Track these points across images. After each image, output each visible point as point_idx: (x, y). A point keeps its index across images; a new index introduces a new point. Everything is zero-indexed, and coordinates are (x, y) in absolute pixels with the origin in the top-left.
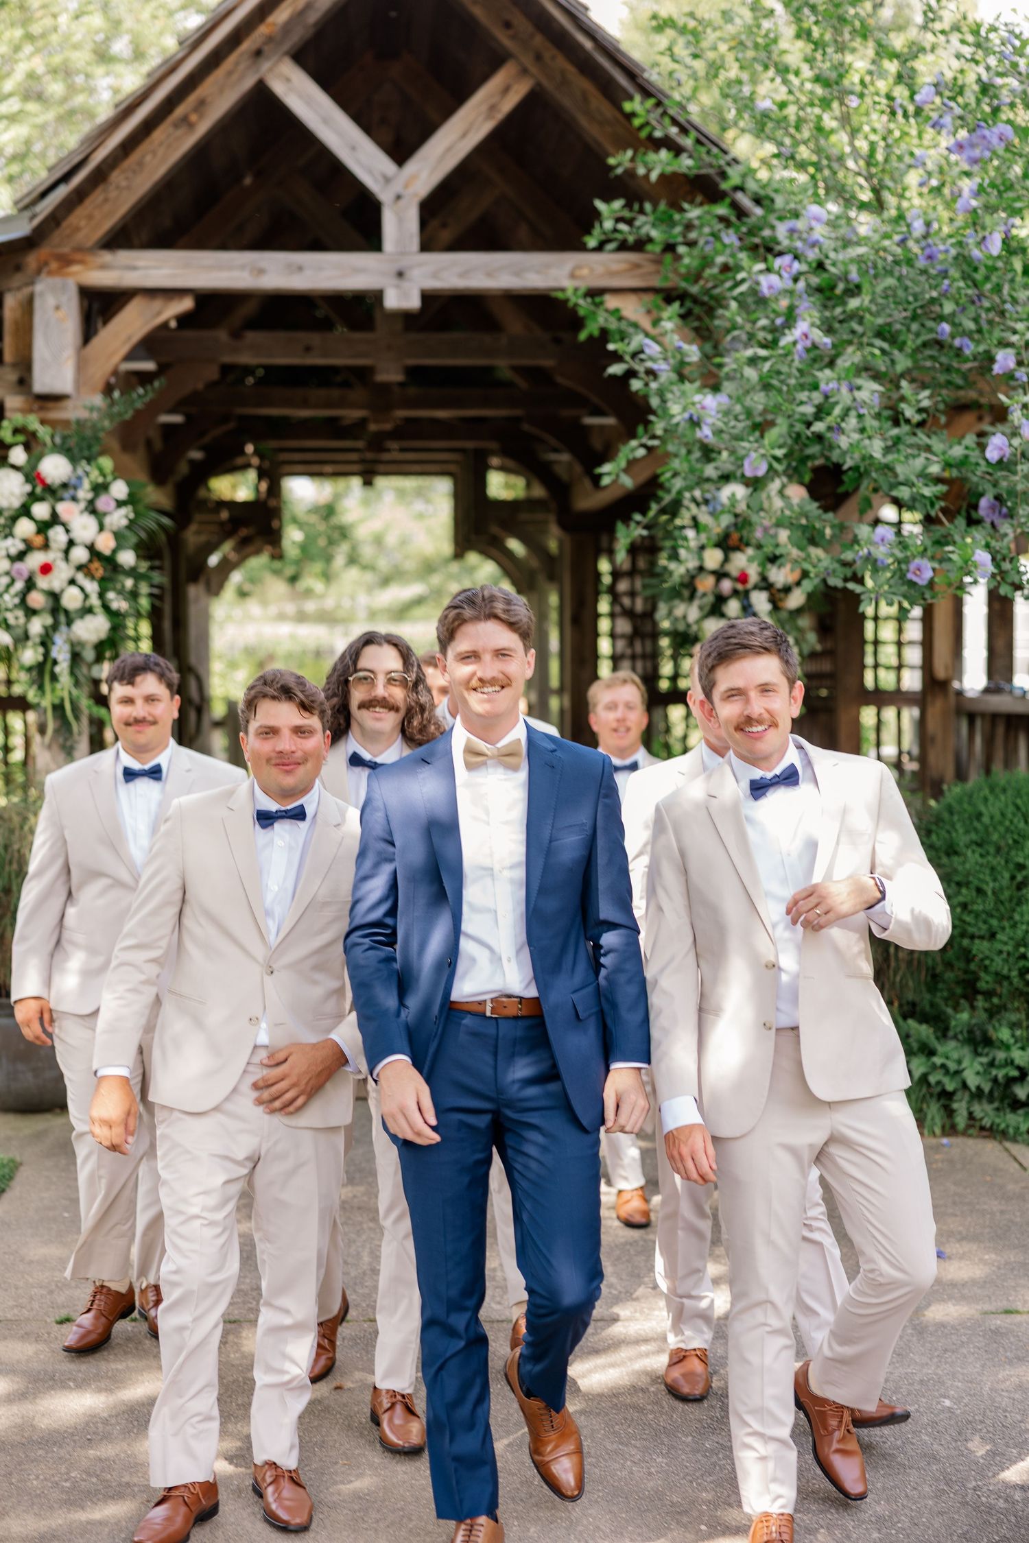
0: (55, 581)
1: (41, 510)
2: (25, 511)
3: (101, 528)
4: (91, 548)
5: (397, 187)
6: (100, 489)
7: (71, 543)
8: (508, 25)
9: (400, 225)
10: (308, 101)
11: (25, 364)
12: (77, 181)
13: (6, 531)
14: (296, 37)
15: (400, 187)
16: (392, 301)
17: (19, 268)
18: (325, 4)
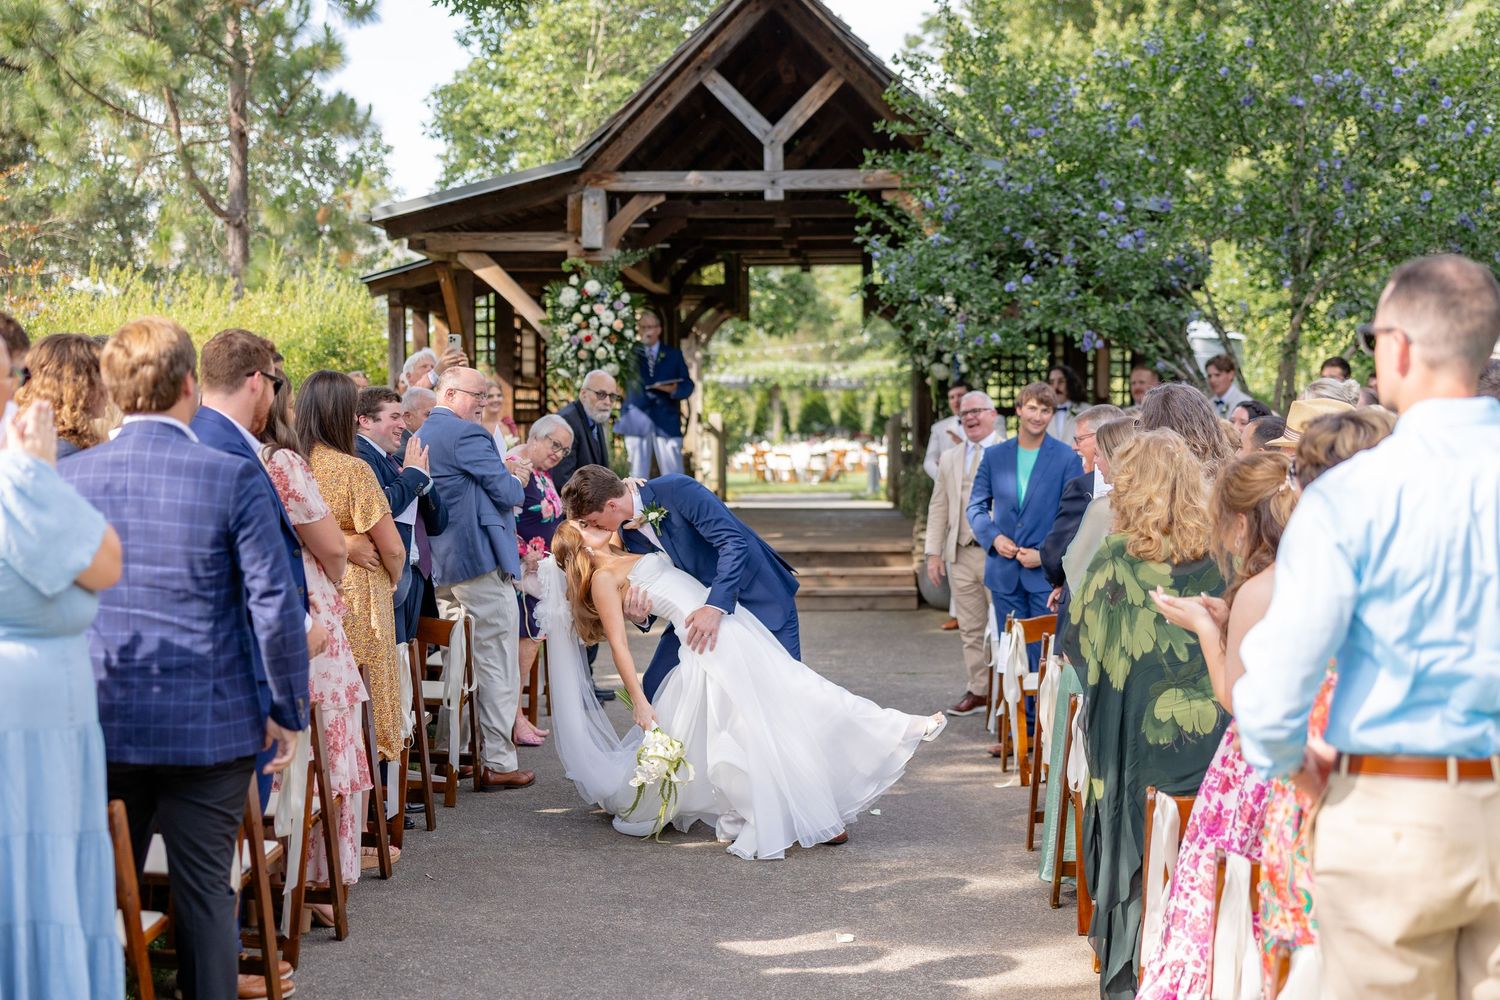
0: (592, 345)
1: (585, 309)
2: (577, 309)
3: (616, 317)
4: (611, 327)
5: (771, 136)
6: (616, 297)
7: (601, 325)
8: (830, 50)
9: (773, 156)
10: (725, 92)
11: (578, 232)
12: (605, 140)
13: (568, 319)
14: (719, 59)
15: (773, 136)
16: (769, 196)
17: (575, 182)
18: (734, 41)
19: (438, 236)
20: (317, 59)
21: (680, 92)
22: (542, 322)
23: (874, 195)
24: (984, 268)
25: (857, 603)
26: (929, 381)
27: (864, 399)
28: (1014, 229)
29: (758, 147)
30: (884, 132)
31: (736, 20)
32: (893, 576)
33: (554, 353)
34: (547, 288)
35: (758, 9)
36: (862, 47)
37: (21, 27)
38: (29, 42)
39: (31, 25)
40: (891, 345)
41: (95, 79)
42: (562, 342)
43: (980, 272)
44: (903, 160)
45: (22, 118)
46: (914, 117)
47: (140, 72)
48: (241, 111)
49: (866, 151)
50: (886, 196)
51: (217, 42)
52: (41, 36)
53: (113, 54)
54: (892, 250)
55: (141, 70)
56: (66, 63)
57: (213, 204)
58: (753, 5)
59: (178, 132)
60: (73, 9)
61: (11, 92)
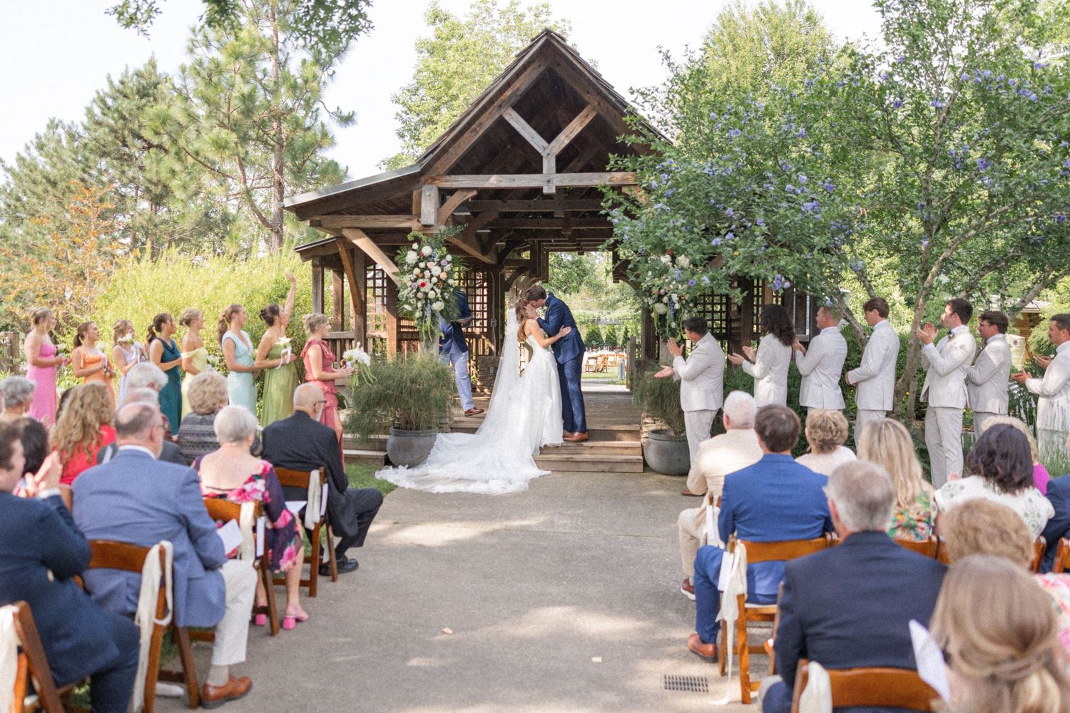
0: (426, 289)
1: (422, 265)
2: (416, 265)
3: (442, 271)
4: (439, 278)
5: (547, 151)
6: (442, 257)
7: (432, 276)
8: (588, 92)
9: (549, 164)
10: (517, 122)
11: (419, 215)
12: (435, 153)
13: (410, 272)
14: (514, 100)
15: (549, 151)
16: (545, 191)
17: (417, 183)
18: (524, 88)
19: (328, 217)
20: (317, 141)
21: (488, 121)
22: (394, 273)
23: (617, 188)
24: (695, 230)
25: (601, 467)
26: (653, 315)
27: (619, 329)
28: (718, 202)
29: (539, 158)
30: (623, 142)
31: (526, 73)
32: (626, 448)
33: (403, 294)
34: (399, 251)
35: (539, 66)
36: (609, 88)
37: (158, 124)
38: (162, 131)
39: (164, 123)
40: (631, 300)
41: (202, 154)
42: (407, 287)
43: (693, 232)
44: (637, 161)
45: (164, 175)
46: (645, 131)
48: (280, 171)
49: (610, 155)
50: (625, 190)
51: (265, 132)
52: (168, 128)
53: (206, 138)
54: (627, 218)
55: (220, 146)
56: (182, 143)
57: (264, 220)
58: (536, 64)
59: (245, 182)
60: (189, 115)
61: (159, 161)
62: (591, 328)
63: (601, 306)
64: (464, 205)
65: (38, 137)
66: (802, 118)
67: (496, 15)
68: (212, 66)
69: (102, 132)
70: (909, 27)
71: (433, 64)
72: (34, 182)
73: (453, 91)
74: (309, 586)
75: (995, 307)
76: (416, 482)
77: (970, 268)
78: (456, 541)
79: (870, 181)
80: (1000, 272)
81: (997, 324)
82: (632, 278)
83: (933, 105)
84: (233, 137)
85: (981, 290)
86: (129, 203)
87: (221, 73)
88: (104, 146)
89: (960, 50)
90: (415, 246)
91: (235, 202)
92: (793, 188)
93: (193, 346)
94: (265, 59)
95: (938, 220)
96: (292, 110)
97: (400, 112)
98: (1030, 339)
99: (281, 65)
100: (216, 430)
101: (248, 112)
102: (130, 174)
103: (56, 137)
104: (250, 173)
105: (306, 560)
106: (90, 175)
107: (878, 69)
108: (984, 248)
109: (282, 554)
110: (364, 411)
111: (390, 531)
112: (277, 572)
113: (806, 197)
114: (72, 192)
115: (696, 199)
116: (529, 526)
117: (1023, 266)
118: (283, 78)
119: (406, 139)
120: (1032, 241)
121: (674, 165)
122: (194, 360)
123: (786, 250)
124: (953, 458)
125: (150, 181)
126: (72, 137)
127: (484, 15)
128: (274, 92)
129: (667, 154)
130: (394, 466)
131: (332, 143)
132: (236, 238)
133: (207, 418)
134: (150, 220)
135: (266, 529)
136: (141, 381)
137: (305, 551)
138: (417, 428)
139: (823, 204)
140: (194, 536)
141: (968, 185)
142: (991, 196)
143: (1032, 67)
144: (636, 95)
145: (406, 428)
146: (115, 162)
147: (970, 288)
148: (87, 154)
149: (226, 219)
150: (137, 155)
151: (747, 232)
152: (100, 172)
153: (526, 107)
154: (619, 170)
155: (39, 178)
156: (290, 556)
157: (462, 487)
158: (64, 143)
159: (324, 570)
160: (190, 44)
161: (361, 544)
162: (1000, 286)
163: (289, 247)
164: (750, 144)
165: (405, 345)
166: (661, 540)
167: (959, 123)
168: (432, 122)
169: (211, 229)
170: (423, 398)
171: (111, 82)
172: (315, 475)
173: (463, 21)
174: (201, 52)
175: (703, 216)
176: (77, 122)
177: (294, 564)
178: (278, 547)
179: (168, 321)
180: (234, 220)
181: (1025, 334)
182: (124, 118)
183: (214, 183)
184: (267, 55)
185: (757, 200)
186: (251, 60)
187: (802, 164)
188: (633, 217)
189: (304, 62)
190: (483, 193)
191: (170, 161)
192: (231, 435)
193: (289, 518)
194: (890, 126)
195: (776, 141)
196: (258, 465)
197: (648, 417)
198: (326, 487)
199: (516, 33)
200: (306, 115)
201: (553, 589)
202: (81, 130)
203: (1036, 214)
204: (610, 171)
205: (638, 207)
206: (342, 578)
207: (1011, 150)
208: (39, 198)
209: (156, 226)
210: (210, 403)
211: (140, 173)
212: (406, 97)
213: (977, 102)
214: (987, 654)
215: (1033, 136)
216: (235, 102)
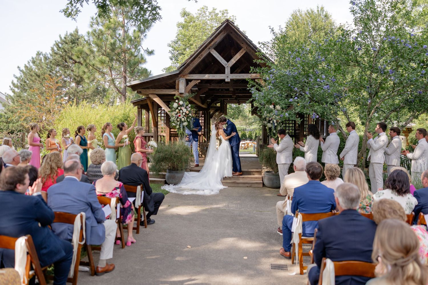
0: (181, 117)
1: (179, 108)
2: (177, 108)
3: (187, 110)
4: (185, 113)
5: (227, 65)
6: (187, 105)
7: (183, 112)
8: (243, 43)
9: (228, 70)
10: (216, 54)
11: (178, 89)
12: (185, 66)
13: (175, 111)
14: (214, 46)
15: (228, 65)
16: (226, 80)
17: (178, 77)
18: (218, 41)
19: (144, 90)
20: (139, 61)
21: (204, 54)
22: (169, 111)
23: (253, 80)
24: (283, 96)
25: (247, 185)
26: (266, 128)
27: (253, 133)
28: (292, 85)
29: (224, 68)
30: (256, 62)
31: (219, 36)
32: (256, 178)
33: (172, 119)
34: (170, 103)
35: (224, 33)
36: (250, 42)
37: (79, 54)
38: (80, 57)
39: (81, 53)
40: (258, 122)
41: (95, 65)
42: (173, 117)
43: (282, 97)
44: (261, 69)
45: (81, 73)
46: (264, 58)
47: (102, 63)
48: (125, 72)
49: (251, 67)
50: (256, 80)
51: (119, 57)
52: (83, 56)
53: (97, 59)
54: (257, 91)
55: (102, 62)
56: (88, 61)
57: (119, 91)
58: (223, 33)
59: (112, 76)
60: (91, 51)
61: (79, 68)
62: (243, 132)
63: (246, 124)
64: (196, 86)
65: (33, 58)
66: (323, 54)
67: (208, 14)
68: (100, 32)
69: (57, 57)
70: (364, 20)
71: (184, 32)
72: (31, 76)
73: (191, 42)
74: (136, 230)
75: (395, 126)
76: (177, 190)
77: (386, 111)
78: (192, 213)
79: (349, 77)
80: (397, 113)
81: (396, 132)
82: (259, 114)
83: (372, 49)
84: (107, 59)
85: (390, 119)
86: (67, 84)
87: (103, 35)
88: (58, 62)
89: (383, 29)
90: (177, 101)
91: (108, 84)
92: (320, 80)
93: (92, 138)
94: (120, 29)
95: (374, 93)
96: (130, 49)
97: (171, 50)
98: (408, 138)
99: (126, 32)
100: (102, 170)
101: (113, 50)
102: (68, 73)
103: (40, 58)
104: (113, 73)
105: (135, 220)
106: (53, 73)
107: (352, 35)
108: (391, 103)
109: (127, 218)
110: (157, 163)
111: (167, 209)
112: (124, 224)
113: (325, 84)
114: (46, 79)
115: (283, 84)
116: (219, 207)
117: (406, 110)
118: (126, 37)
119: (173, 60)
120: (409, 101)
121: (275, 71)
122: (93, 144)
123: (317, 104)
124: (380, 182)
125: (76, 76)
126: (46, 58)
127: (203, 14)
128: (123, 42)
129: (272, 67)
130: (168, 184)
131: (145, 61)
132: (108, 97)
133: (98, 166)
134: (75, 90)
135: (120, 208)
136: (72, 151)
137: (135, 216)
138: (177, 170)
139: (331, 86)
140: (94, 210)
141: (386, 80)
142: (394, 84)
143: (410, 35)
144: (261, 45)
145: (173, 170)
146: (62, 68)
147: (386, 118)
148: (52, 65)
149: (104, 90)
150: (71, 65)
151: (302, 97)
152: (57, 72)
153: (219, 48)
154: (254, 73)
155: (33, 74)
156: (130, 218)
157: (194, 193)
158: (43, 61)
159: (142, 224)
160: (91, 24)
161: (156, 214)
162: (397, 118)
163: (128, 101)
164: (303, 63)
165: (172, 138)
166: (269, 213)
167: (382, 56)
168: (184, 54)
169: (99, 94)
170: (180, 159)
171: (61, 38)
172: (139, 188)
173: (195, 16)
174: (95, 26)
175: (286, 90)
176: (48, 53)
177: (131, 221)
178: (125, 215)
179: (83, 129)
180: (107, 91)
181: (406, 136)
182: (66, 52)
183: (100, 77)
184: (120, 28)
185: (306, 85)
186: (114, 30)
187: (323, 71)
188: (259, 91)
189: (135, 31)
190: (203, 81)
191: (83, 68)
192: (107, 172)
193: (129, 204)
194: (356, 57)
195: (314, 62)
196: (118, 184)
197: (264, 166)
198: (143, 192)
199: (215, 20)
200: (135, 51)
201: (228, 231)
202: (49, 56)
203: (411, 91)
204: (251, 73)
205: (261, 87)
206: (149, 227)
207: (402, 66)
208: (33, 81)
209: (78, 93)
210: (99, 160)
211: (72, 72)
212: (173, 44)
213: (389, 48)
214: (393, 256)
215: (410, 61)
216: (108, 46)
